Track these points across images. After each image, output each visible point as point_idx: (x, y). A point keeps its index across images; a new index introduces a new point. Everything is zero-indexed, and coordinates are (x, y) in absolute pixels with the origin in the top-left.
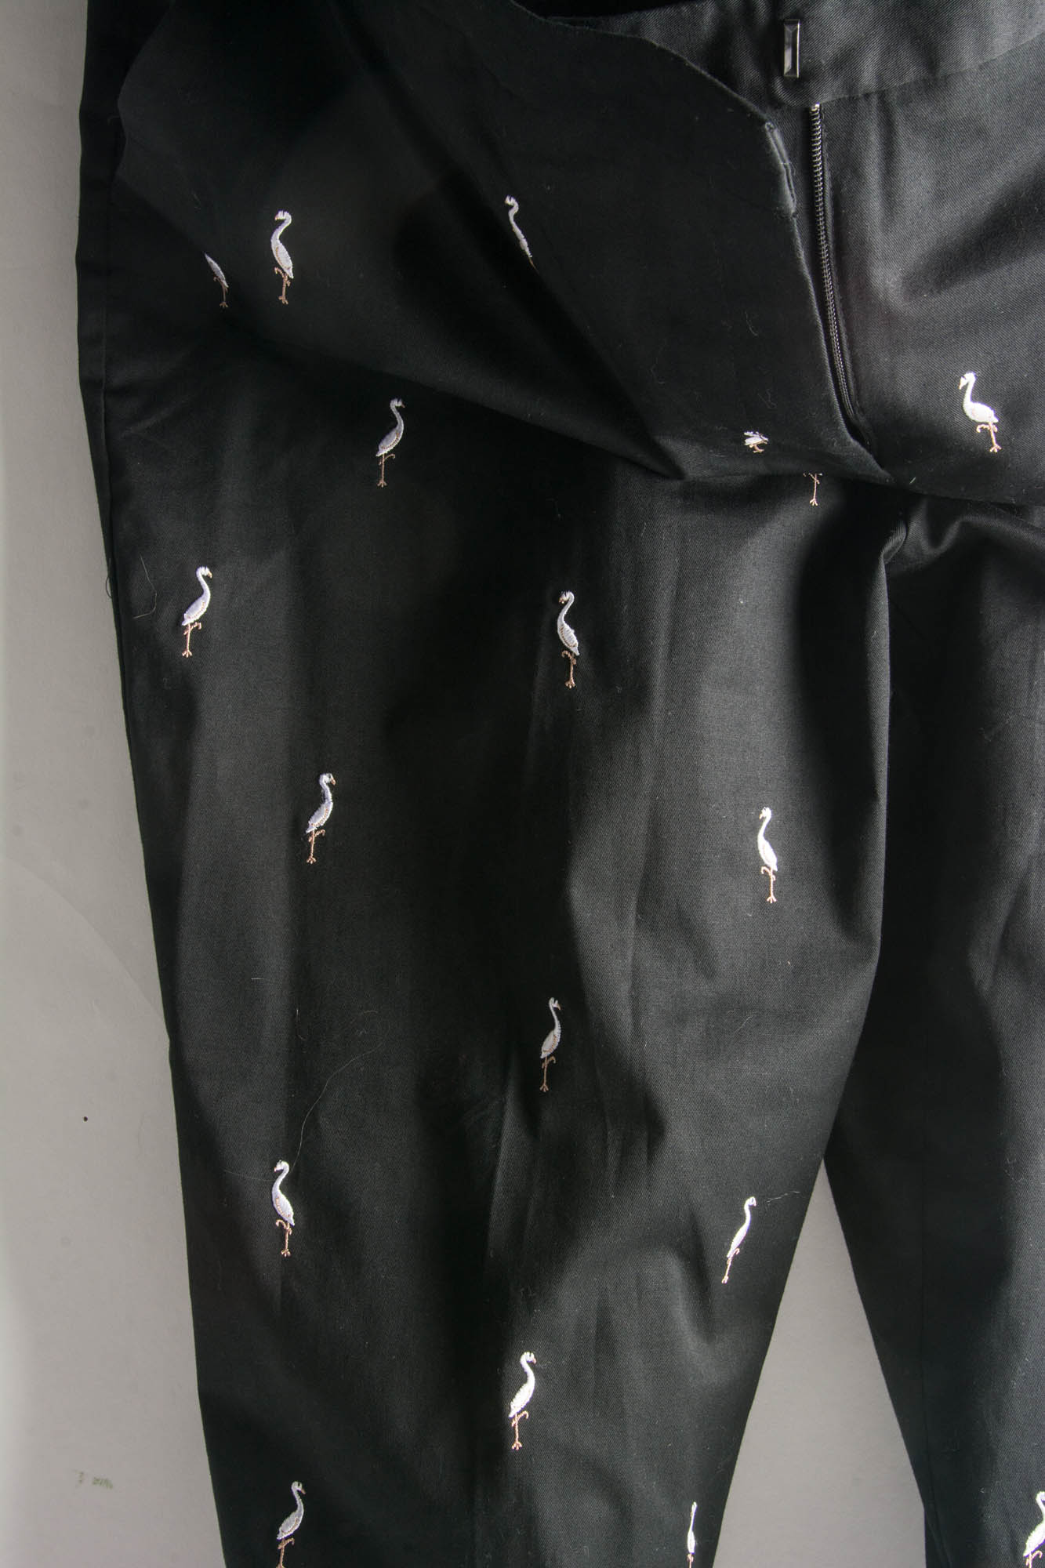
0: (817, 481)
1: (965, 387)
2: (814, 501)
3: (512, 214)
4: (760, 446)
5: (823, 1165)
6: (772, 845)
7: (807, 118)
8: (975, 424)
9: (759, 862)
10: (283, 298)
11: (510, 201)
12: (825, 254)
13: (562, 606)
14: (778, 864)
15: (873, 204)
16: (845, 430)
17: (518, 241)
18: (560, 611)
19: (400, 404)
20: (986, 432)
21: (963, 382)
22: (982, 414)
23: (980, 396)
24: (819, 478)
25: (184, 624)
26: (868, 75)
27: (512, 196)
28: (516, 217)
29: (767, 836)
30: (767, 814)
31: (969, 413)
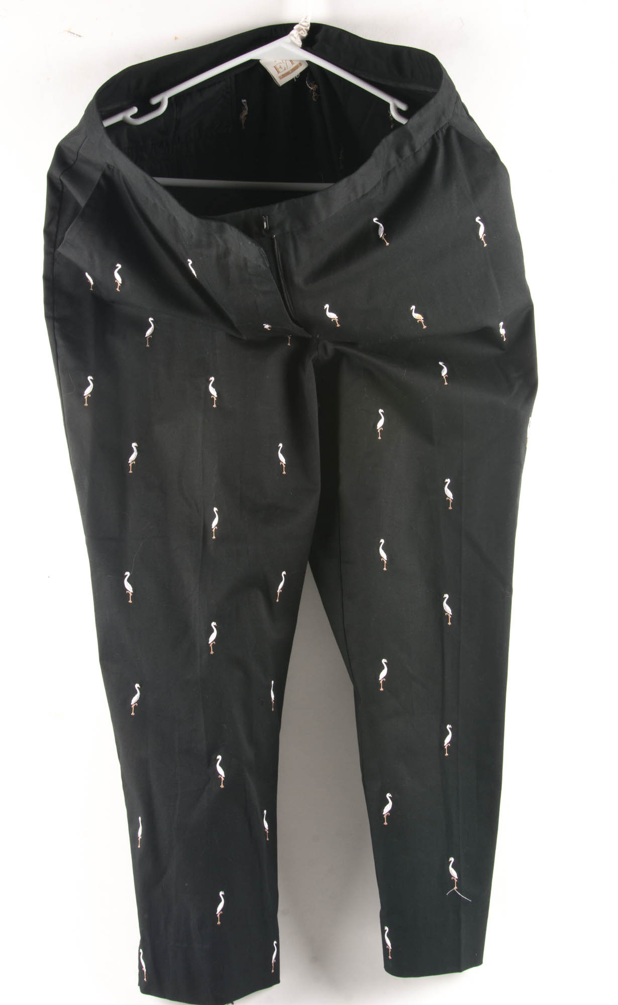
0: (290, 338)
1: (326, 309)
2: (289, 344)
3: (190, 264)
4: (269, 328)
5: (308, 562)
6: (283, 455)
7: (272, 239)
8: (331, 319)
9: (280, 461)
10: (118, 289)
11: (189, 260)
12: (280, 274)
13: (210, 381)
14: (286, 462)
15: (293, 260)
16: (291, 322)
17: (192, 271)
18: (209, 384)
19: (152, 319)
20: (334, 321)
21: (325, 307)
22: (332, 316)
23: (330, 311)
24: (291, 337)
25: (84, 395)
26: (287, 227)
27: (190, 259)
28: (191, 265)
29: (281, 452)
30: (281, 445)
31: (328, 316)
